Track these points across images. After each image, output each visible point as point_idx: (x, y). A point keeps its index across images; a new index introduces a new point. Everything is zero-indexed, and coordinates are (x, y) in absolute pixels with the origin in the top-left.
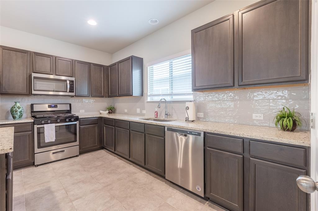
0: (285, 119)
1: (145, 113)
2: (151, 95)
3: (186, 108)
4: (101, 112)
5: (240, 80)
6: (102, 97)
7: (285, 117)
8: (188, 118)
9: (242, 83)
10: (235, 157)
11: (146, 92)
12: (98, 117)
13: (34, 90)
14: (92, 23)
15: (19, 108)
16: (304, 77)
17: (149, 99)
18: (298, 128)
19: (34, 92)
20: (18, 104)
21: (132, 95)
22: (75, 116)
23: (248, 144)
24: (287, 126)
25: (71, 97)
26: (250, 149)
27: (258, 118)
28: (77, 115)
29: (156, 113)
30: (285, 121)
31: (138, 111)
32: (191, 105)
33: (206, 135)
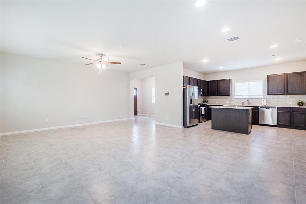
1: (233, 103)
6: (205, 96)
8: (264, 104)
9: (287, 94)
10: (288, 112)
11: (233, 94)
18: (303, 105)
21: (229, 95)
27: (291, 104)
29: (243, 103)
30: (300, 104)
31: (227, 102)
32: (265, 100)
33: (278, 108)
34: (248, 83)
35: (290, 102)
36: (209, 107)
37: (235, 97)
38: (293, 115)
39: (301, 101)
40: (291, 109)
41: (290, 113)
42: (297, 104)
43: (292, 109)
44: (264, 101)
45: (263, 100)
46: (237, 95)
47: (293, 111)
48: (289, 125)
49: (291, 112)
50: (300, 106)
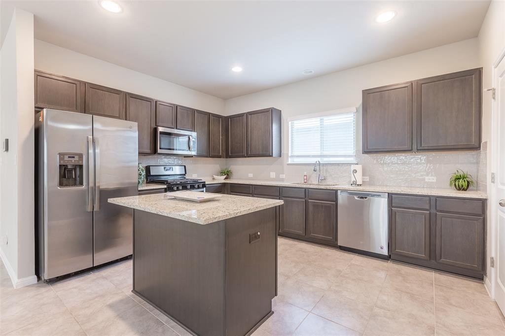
0: (461, 181)
1: (284, 177)
2: (292, 156)
3: (353, 171)
4: (215, 177)
5: (419, 145)
6: (220, 157)
7: (460, 179)
8: (356, 182)
9: (421, 148)
10: (422, 214)
11: (285, 152)
12: (220, 183)
13: (160, 148)
14: (237, 69)
16: (477, 146)
17: (290, 161)
18: (470, 187)
19: (159, 151)
21: (272, 156)
22: (200, 181)
23: (435, 201)
24: (462, 186)
25: (185, 157)
26: (436, 205)
27: (431, 181)
28: (203, 181)
29: (305, 177)
30: (461, 182)
31: (273, 175)
32: (359, 168)
33: (390, 196)
34: (318, 119)
35: (427, 175)
36: (110, 200)
37: (290, 159)
38: (438, 222)
39: (461, 173)
40: (433, 203)
41: (428, 216)
42: (451, 184)
43: (434, 201)
44: (355, 171)
45: (353, 167)
46: (295, 153)
47: (438, 208)
48: (428, 258)
49: (433, 211)
50: (460, 188)
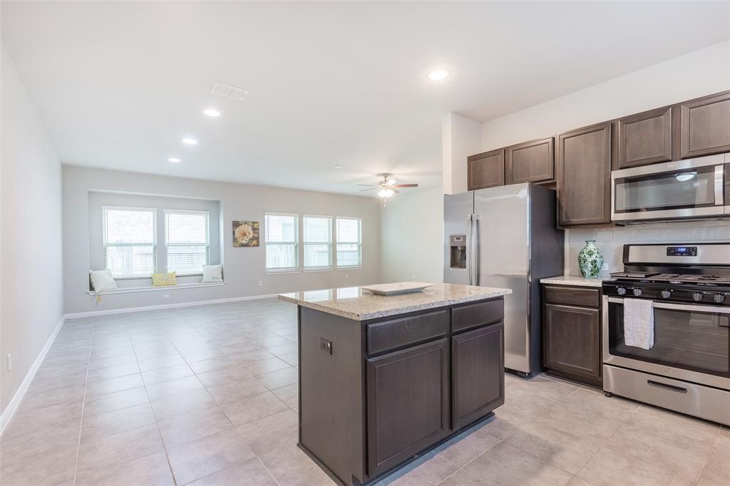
13: (616, 212)
15: (590, 254)
19: (616, 216)
20: (591, 246)
